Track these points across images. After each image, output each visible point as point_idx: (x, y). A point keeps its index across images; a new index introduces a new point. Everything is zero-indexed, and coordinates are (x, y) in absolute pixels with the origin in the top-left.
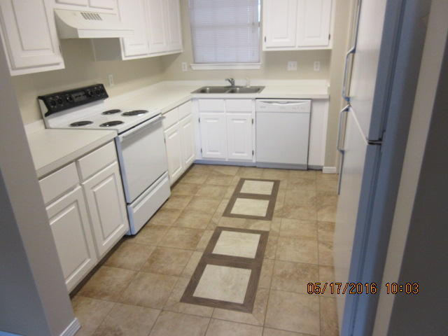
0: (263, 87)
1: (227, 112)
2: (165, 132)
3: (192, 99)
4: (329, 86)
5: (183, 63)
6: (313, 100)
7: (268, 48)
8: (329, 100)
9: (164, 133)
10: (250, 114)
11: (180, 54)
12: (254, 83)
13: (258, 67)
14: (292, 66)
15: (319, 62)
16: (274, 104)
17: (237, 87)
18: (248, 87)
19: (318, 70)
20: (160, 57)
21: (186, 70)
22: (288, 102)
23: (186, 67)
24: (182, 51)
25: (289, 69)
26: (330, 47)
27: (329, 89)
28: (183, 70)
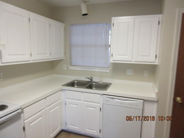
0: (111, 84)
1: (84, 101)
2: (25, 121)
3: (62, 90)
4: (157, 91)
5: (64, 65)
6: (145, 101)
7: (113, 61)
8: (157, 102)
9: (24, 123)
10: (99, 105)
11: (62, 60)
12: (105, 81)
13: (108, 71)
14: (130, 73)
15: (147, 71)
16: (116, 100)
17: (94, 82)
18: (101, 83)
19: (147, 76)
20: (52, 61)
21: (66, 69)
22: (126, 100)
23: (66, 67)
24: (64, 58)
25: (128, 74)
26: (156, 63)
27: (157, 94)
28: (64, 69)
